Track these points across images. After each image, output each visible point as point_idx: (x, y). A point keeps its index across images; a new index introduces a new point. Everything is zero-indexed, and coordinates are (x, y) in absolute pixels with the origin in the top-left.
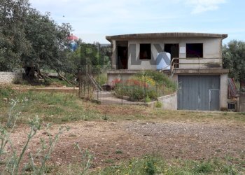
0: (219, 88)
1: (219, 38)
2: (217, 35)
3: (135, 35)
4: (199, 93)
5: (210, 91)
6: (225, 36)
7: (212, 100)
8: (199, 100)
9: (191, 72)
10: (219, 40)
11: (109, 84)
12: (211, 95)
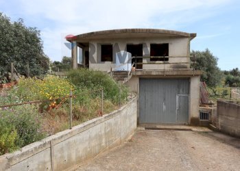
0: (188, 93)
1: (187, 37)
2: (186, 34)
3: (92, 33)
4: (165, 99)
5: (177, 97)
6: (193, 36)
7: (179, 107)
8: (164, 107)
9: (154, 73)
10: (187, 39)
12: (179, 102)
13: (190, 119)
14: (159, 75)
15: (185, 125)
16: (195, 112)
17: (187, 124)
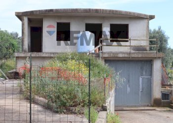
0: (151, 74)
1: (146, 19)
2: (145, 15)
4: (129, 81)
5: (141, 79)
6: (152, 17)
7: (143, 89)
8: (128, 89)
9: (121, 55)
10: (146, 21)
11: (18, 71)
12: (142, 84)
13: (153, 100)
14: (125, 57)
15: (148, 106)
16: (157, 93)
17: (150, 105)
